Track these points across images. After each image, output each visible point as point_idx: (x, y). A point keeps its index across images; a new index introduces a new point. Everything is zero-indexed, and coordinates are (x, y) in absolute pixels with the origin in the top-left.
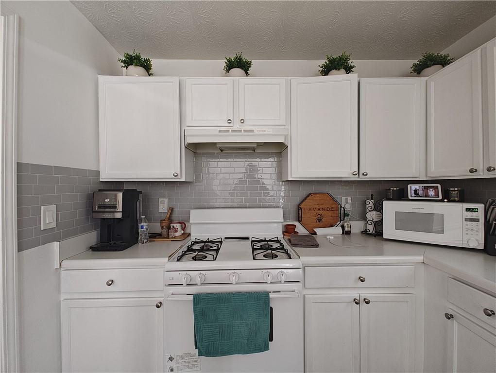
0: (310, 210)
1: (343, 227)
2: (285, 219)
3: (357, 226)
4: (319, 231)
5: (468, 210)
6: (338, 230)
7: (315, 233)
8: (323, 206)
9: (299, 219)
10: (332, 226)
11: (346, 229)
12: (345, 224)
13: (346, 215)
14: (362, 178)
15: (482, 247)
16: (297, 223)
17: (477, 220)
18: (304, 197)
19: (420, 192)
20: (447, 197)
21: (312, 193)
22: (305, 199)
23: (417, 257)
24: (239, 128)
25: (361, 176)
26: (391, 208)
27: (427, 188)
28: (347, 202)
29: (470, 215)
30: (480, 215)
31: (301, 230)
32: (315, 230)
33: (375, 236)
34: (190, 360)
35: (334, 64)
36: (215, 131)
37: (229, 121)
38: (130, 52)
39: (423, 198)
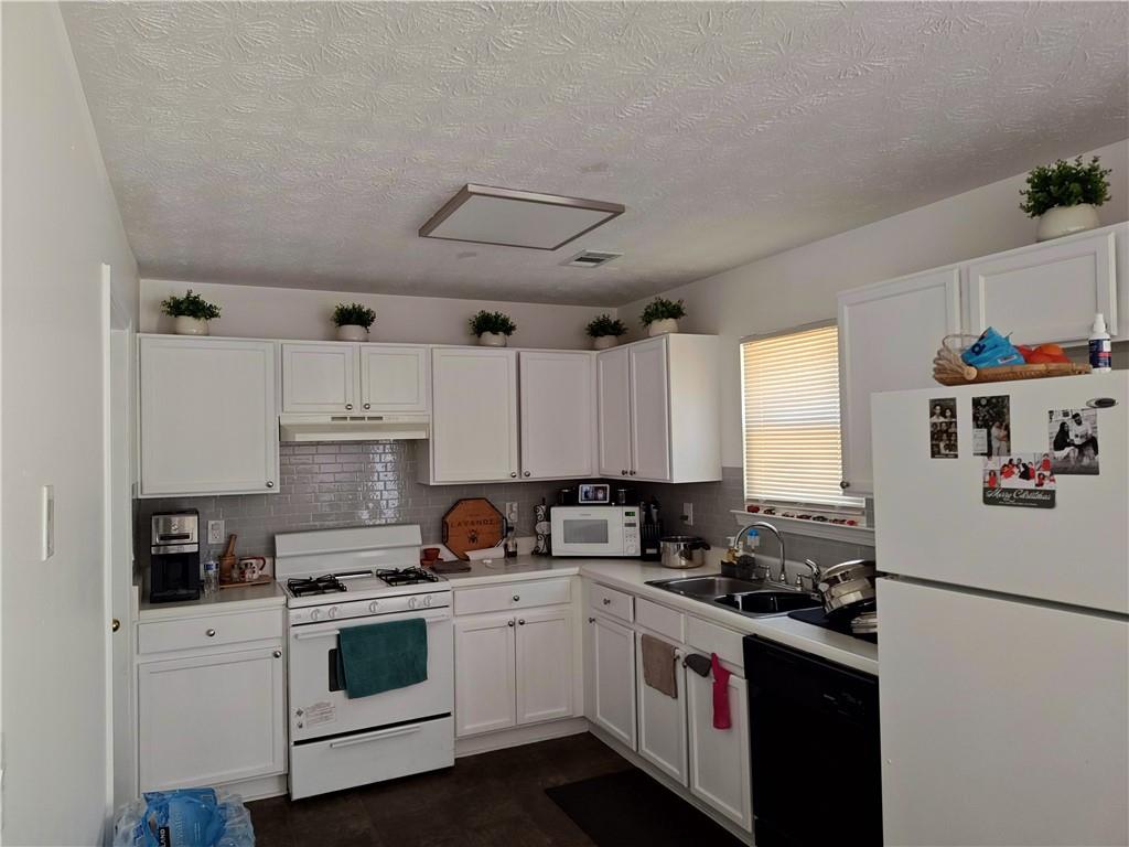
0: (459, 524)
1: (506, 546)
2: (424, 540)
3: (525, 545)
4: (473, 555)
5: (627, 514)
6: (499, 552)
7: (468, 559)
8: (479, 519)
9: (444, 540)
10: (491, 547)
11: (510, 550)
12: (510, 543)
13: (510, 529)
14: (524, 479)
15: (639, 554)
16: (440, 547)
17: (634, 525)
18: (451, 505)
19: (590, 495)
20: (615, 500)
21: (460, 500)
22: (452, 508)
23: (573, 569)
24: (361, 415)
25: (523, 476)
26: (560, 514)
27: (597, 489)
28: (512, 511)
29: (628, 519)
30: (636, 519)
31: (446, 555)
32: (467, 553)
33: (544, 555)
34: (323, 711)
35: (488, 327)
36: (327, 419)
37: (349, 407)
38: (182, 296)
39: (592, 501)
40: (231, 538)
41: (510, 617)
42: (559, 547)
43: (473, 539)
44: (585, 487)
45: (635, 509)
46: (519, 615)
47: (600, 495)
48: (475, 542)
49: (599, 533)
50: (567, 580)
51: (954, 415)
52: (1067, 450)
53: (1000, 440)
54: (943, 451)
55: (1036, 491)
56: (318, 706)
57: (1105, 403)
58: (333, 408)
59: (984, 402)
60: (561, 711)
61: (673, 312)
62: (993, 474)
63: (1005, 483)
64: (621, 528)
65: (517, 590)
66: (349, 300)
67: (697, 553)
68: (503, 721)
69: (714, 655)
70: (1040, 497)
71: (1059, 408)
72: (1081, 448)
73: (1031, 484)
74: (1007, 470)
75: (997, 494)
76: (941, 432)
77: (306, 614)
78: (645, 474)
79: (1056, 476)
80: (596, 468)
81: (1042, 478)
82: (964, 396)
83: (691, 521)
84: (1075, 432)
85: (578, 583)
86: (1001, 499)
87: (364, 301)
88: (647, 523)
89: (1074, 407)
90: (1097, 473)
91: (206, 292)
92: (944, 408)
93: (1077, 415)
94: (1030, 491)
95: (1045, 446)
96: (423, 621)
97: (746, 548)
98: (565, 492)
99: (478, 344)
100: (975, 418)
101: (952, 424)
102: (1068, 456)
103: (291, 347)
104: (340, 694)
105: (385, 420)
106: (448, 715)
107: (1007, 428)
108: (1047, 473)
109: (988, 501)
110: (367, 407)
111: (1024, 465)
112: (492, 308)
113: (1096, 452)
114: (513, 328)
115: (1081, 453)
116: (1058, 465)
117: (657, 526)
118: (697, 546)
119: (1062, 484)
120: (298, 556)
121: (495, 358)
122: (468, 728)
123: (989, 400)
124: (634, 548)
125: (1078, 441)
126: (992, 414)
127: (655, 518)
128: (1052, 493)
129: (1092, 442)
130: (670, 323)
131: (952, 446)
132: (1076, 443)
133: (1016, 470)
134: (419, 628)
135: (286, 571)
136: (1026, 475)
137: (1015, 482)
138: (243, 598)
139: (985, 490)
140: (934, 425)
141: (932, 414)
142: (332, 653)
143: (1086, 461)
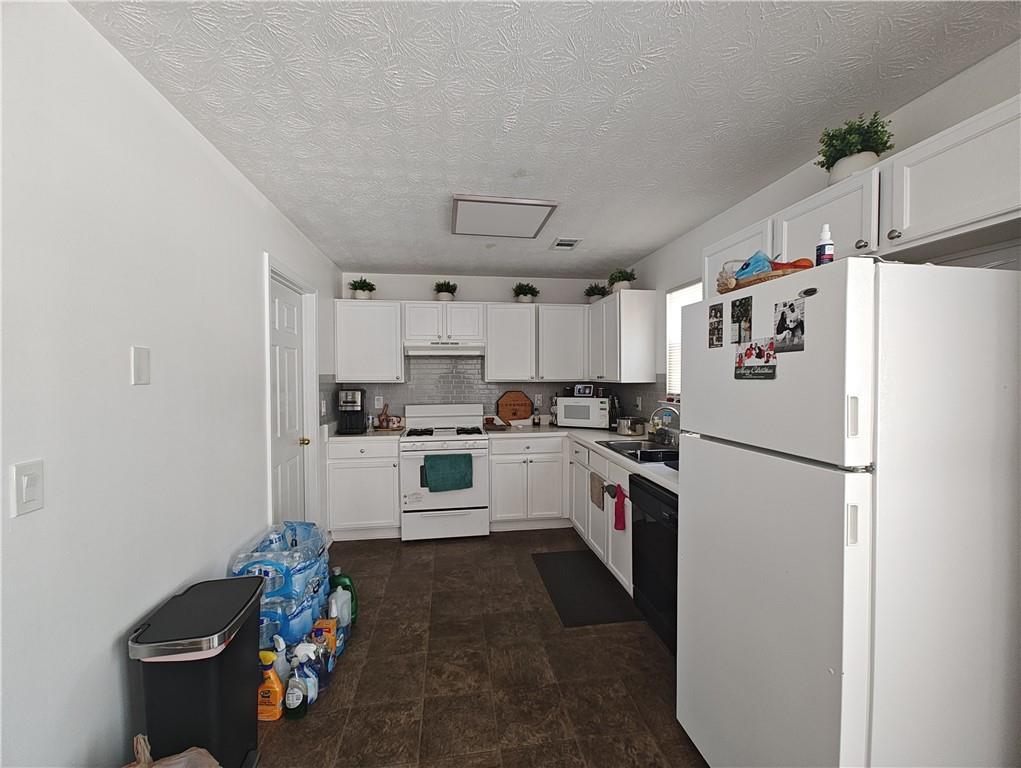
0: (506, 405)
1: (533, 419)
2: (486, 413)
3: (545, 419)
4: (513, 423)
5: (602, 402)
6: (529, 422)
7: (510, 424)
8: (518, 403)
9: (498, 413)
10: (525, 419)
11: (536, 421)
12: (536, 417)
13: (536, 410)
14: (541, 380)
15: (608, 426)
16: (496, 417)
17: (606, 409)
18: (502, 395)
19: (582, 391)
20: (596, 395)
21: (507, 392)
23: (565, 433)
24: (447, 341)
26: (563, 402)
27: (585, 388)
28: (538, 400)
29: (603, 406)
30: (606, 406)
31: (498, 421)
32: (510, 421)
33: (553, 425)
34: (418, 497)
35: (522, 291)
36: (429, 344)
37: (439, 337)
38: (358, 279)
39: (582, 395)
40: (386, 406)
41: (524, 457)
42: (561, 421)
43: (515, 414)
44: (579, 386)
45: (606, 400)
46: (530, 457)
47: (587, 391)
48: (515, 415)
49: (585, 412)
50: (560, 439)
51: (721, 316)
52: (785, 333)
53: (746, 330)
54: (715, 343)
55: (763, 367)
56: (414, 494)
57: (810, 292)
58: (431, 338)
59: (738, 303)
60: (555, 513)
61: (628, 277)
62: (741, 356)
63: (748, 362)
64: (597, 411)
65: (529, 442)
66: (442, 279)
67: (639, 427)
68: (520, 515)
69: (619, 485)
70: (766, 371)
71: (780, 302)
72: (793, 330)
73: (761, 362)
74: (748, 354)
75: (743, 371)
76: (714, 329)
77: (408, 446)
78: (609, 378)
79: (777, 355)
80: (586, 376)
81: (769, 356)
82: (727, 300)
83: (640, 408)
84: (791, 317)
85: (568, 442)
86: (744, 374)
87: (452, 279)
88: (612, 406)
89: (789, 300)
90: (803, 350)
91: (369, 277)
92: (716, 310)
93: (792, 304)
94: (762, 367)
95: (771, 332)
96: (470, 455)
97: (663, 424)
98: (568, 389)
99: (517, 302)
100: (733, 317)
101: (720, 322)
102: (785, 338)
103: (408, 304)
104: (427, 489)
105: (460, 345)
106: (486, 507)
107: (750, 322)
108: (772, 353)
109: (738, 376)
110: (449, 337)
111: (759, 348)
112: (525, 281)
113: (803, 333)
114: (538, 292)
115: (793, 335)
116: (779, 346)
117: (618, 410)
118: (639, 422)
119: (782, 360)
120: (415, 417)
121: (526, 308)
122: (499, 516)
123: (741, 301)
124: (605, 424)
125: (792, 326)
126: (742, 310)
127: (617, 405)
128: (773, 367)
129: (800, 325)
130: (626, 283)
131: (720, 339)
132: (791, 327)
133: (754, 352)
134: (468, 459)
135: (410, 425)
136: (759, 356)
137: (753, 361)
138: (388, 435)
139: (736, 368)
140: (711, 324)
141: (710, 317)
142: (421, 467)
143: (796, 340)
